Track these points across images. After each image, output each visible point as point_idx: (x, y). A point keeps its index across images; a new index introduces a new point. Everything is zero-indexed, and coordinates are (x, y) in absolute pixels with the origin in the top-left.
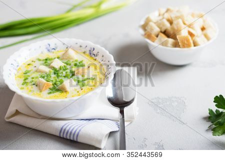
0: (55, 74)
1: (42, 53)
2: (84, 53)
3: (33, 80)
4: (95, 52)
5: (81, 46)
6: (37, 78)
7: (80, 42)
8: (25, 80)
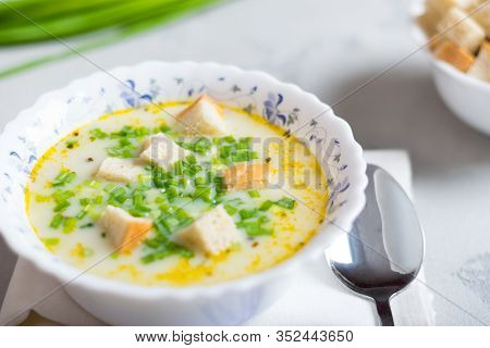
0: (157, 185)
1: (109, 110)
2: (248, 110)
3: (87, 208)
4: (284, 109)
5: (236, 89)
6: (96, 201)
7: (234, 72)
8: (58, 209)
